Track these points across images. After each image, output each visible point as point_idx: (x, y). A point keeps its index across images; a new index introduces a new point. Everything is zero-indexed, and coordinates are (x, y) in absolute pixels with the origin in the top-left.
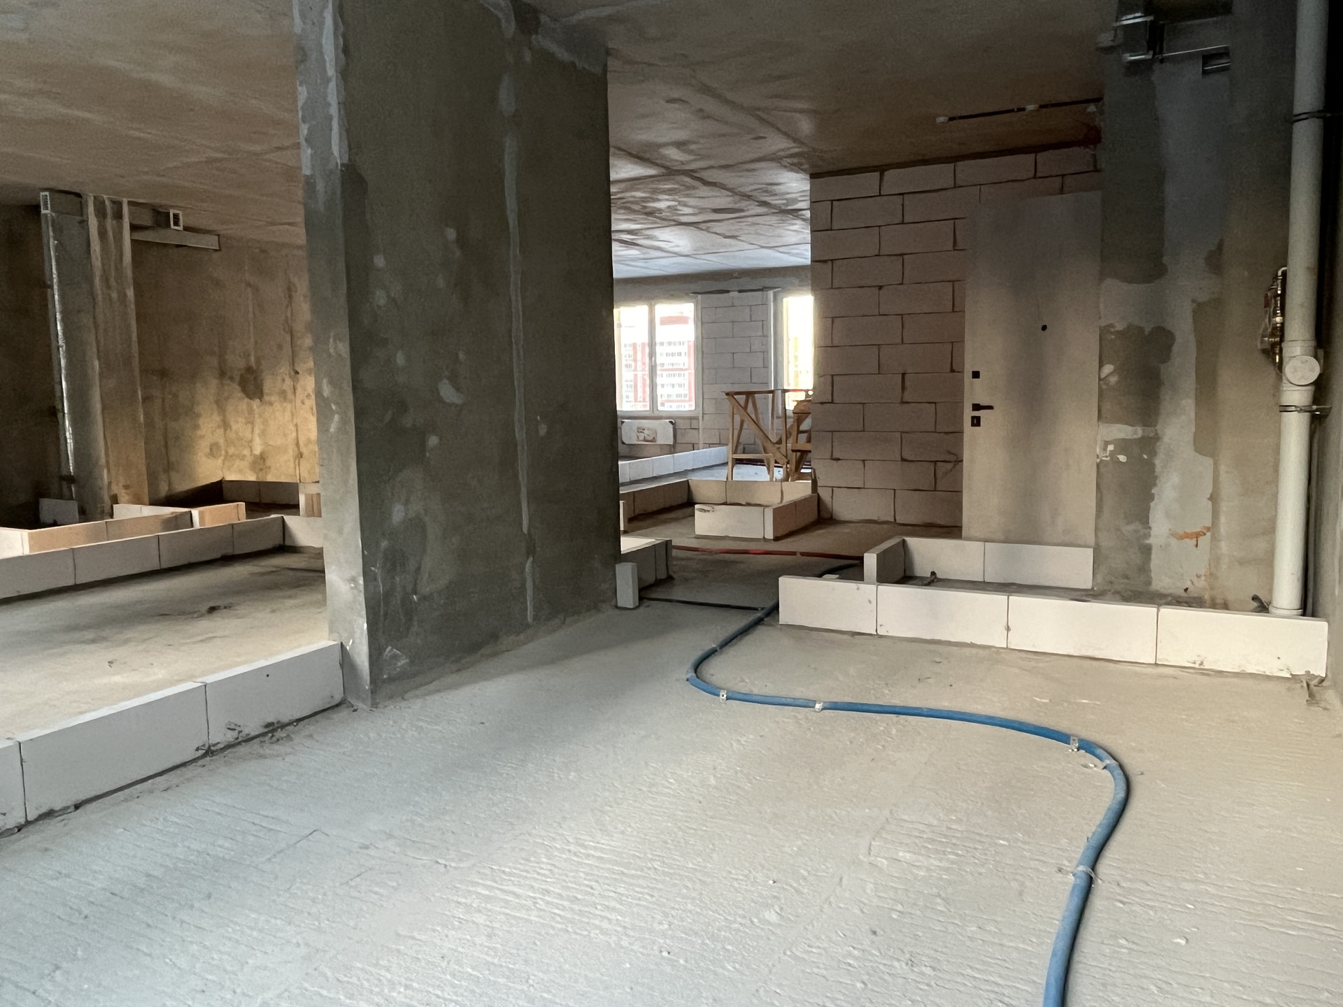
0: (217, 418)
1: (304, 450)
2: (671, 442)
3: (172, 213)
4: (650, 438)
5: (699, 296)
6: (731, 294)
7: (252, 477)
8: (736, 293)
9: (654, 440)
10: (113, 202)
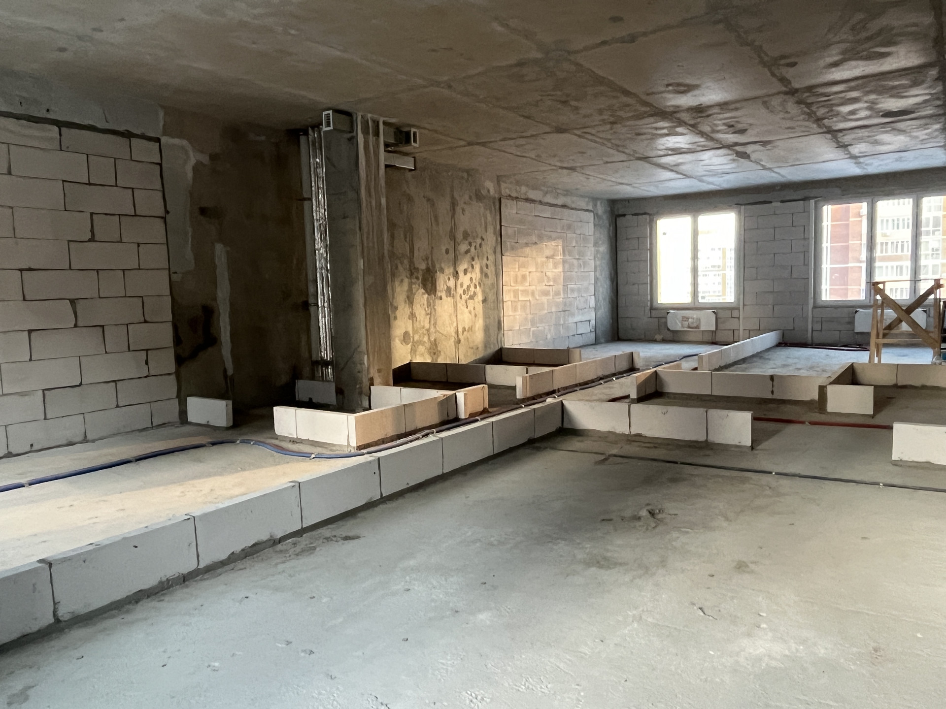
0: (407, 311)
1: (461, 337)
2: (714, 328)
3: (413, 130)
4: (695, 325)
5: (743, 207)
6: (774, 204)
7: (429, 361)
8: (779, 204)
9: (697, 327)
10: (374, 121)
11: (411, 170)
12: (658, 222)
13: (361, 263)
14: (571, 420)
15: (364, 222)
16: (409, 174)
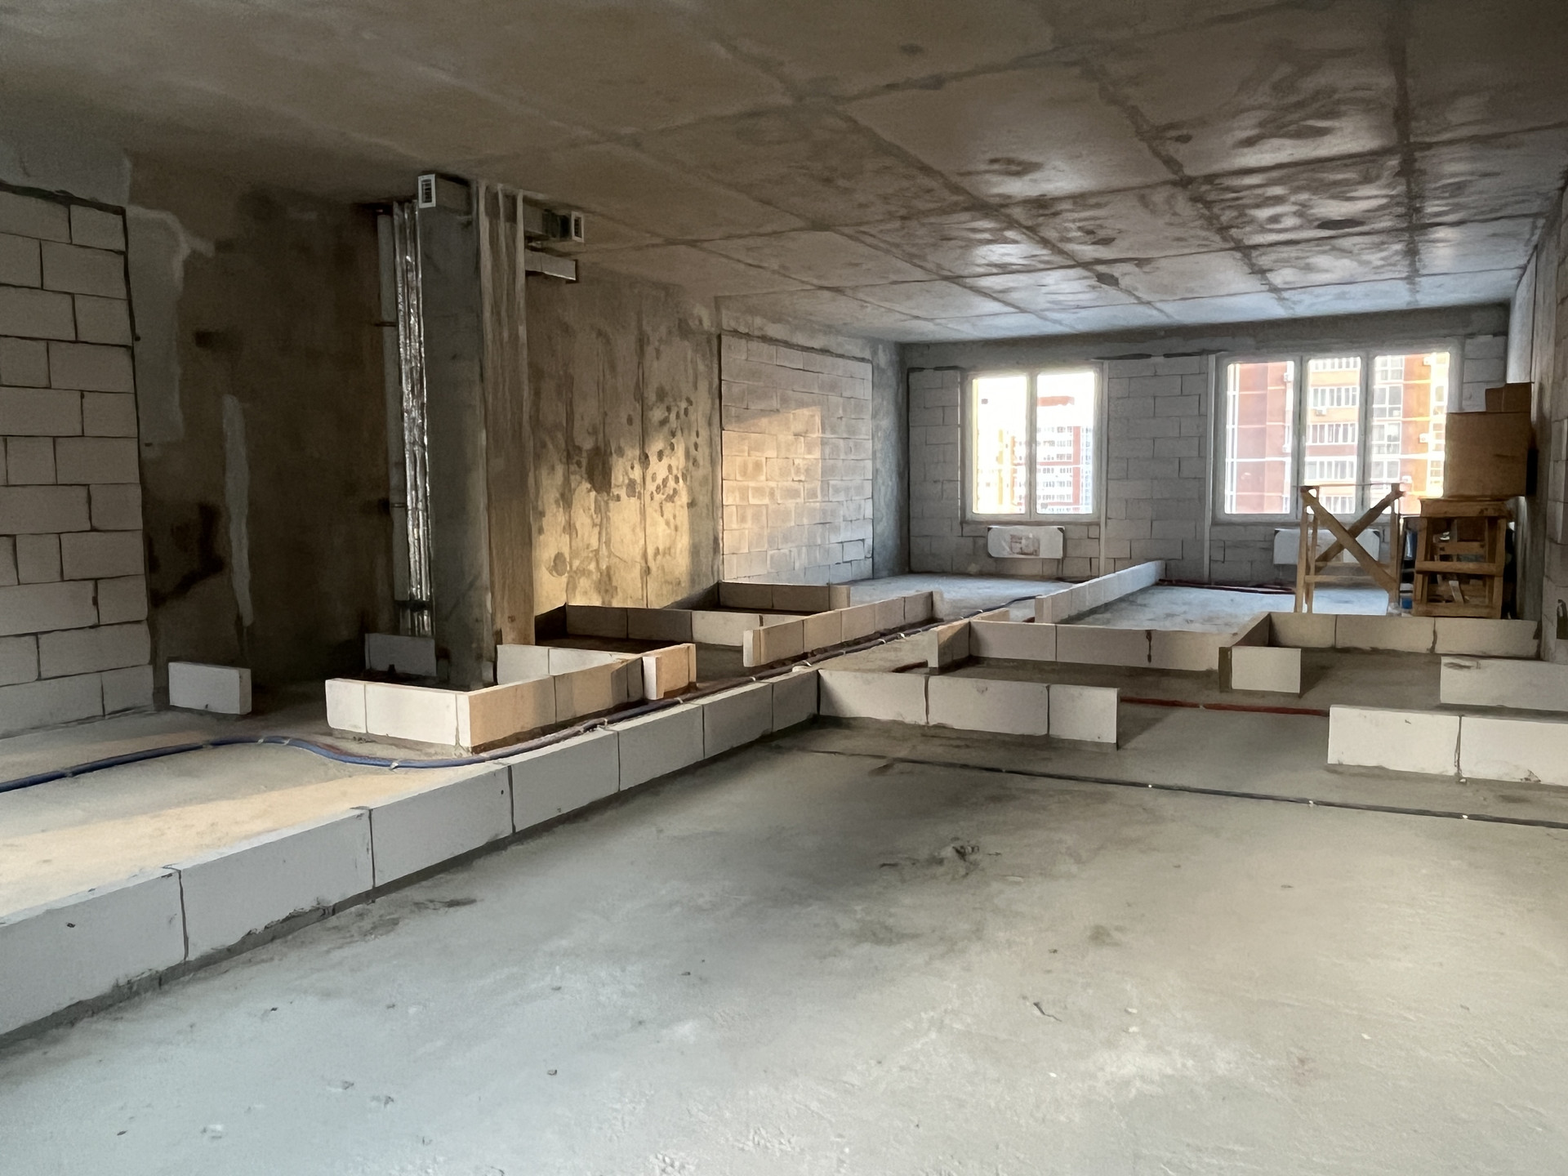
0: (561, 518)
1: (651, 564)
2: (1059, 555)
3: (574, 215)
4: (1031, 549)
5: (1106, 363)
6: (1153, 360)
7: (597, 603)
8: (1161, 360)
9: (1036, 552)
10: (506, 196)
11: (571, 281)
12: (974, 381)
13: (483, 436)
14: (831, 702)
15: (488, 365)
16: (566, 289)
